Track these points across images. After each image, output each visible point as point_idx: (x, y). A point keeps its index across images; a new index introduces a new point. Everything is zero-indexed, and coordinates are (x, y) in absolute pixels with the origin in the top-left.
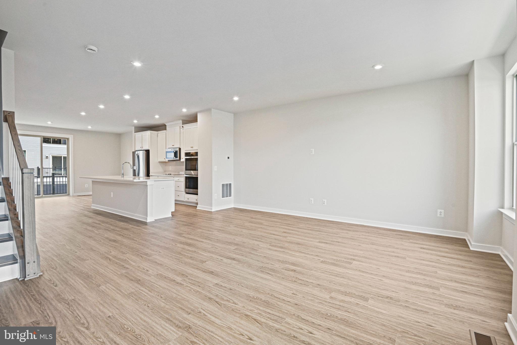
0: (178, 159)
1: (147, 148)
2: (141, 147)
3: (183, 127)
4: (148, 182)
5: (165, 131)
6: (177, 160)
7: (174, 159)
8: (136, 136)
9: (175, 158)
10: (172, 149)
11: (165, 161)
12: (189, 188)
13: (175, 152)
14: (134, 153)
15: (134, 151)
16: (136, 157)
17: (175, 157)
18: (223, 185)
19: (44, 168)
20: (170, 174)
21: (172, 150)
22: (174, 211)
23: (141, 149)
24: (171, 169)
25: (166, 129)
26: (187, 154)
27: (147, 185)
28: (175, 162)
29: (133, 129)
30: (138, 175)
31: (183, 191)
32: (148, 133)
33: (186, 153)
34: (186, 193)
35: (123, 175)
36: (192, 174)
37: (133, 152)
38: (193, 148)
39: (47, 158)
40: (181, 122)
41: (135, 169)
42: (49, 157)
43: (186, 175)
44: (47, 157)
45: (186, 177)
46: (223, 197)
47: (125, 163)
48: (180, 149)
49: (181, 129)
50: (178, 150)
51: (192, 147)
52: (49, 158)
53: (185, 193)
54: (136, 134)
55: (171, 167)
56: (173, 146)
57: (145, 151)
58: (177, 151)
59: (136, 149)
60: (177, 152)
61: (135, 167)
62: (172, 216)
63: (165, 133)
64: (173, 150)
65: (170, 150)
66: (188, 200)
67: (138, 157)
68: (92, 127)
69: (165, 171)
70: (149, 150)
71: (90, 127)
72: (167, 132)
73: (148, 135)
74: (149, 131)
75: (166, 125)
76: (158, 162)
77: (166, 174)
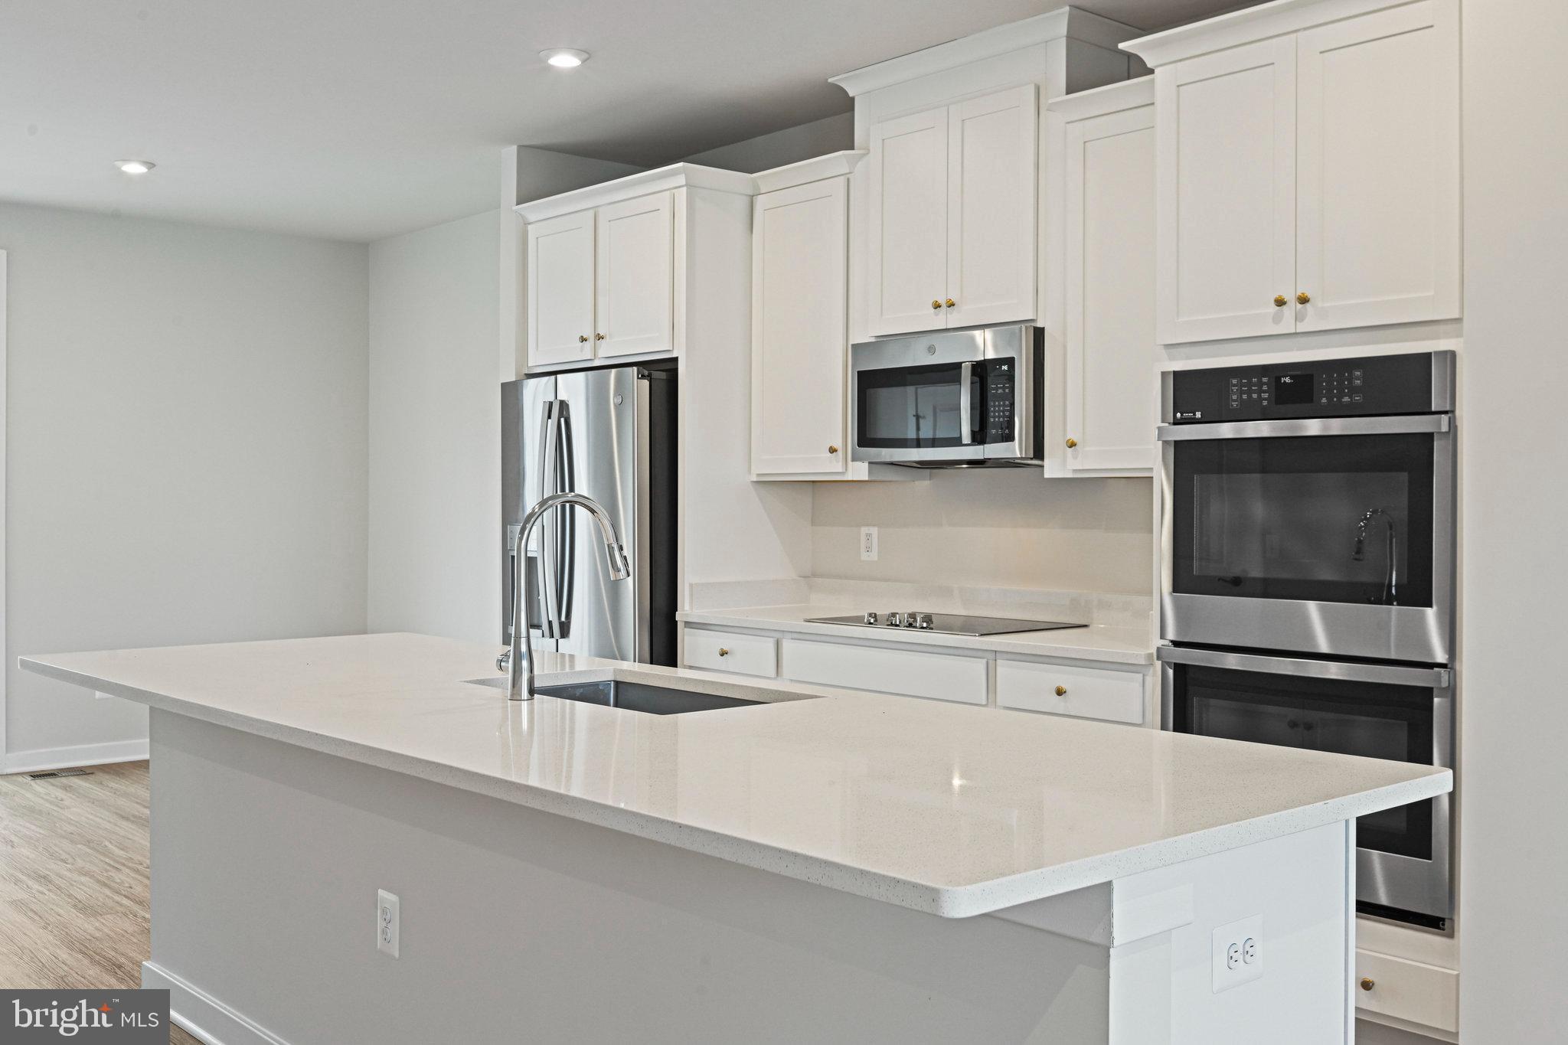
0: (1018, 448)
1: (654, 347)
2: (588, 333)
5: (834, 162)
8: (533, 232)
11: (838, 468)
14: (511, 395)
15: (505, 376)
20: (925, 623)
21: (933, 350)
23: (583, 354)
29: (505, 170)
32: (676, 176)
35: (525, 664)
37: (505, 388)
40: (1053, 29)
45: (1178, 666)
48: (1039, 338)
54: (534, 217)
55: (873, 531)
56: (936, 305)
57: (641, 376)
58: (1010, 361)
59: (537, 361)
60: (1009, 375)
63: (836, 188)
67: (563, 425)
68: (151, 165)
69: (811, 577)
70: (675, 360)
71: (134, 169)
72: (860, 163)
73: (666, 214)
74: (681, 164)
75: (853, 99)
76: (755, 479)
77: (876, 621)
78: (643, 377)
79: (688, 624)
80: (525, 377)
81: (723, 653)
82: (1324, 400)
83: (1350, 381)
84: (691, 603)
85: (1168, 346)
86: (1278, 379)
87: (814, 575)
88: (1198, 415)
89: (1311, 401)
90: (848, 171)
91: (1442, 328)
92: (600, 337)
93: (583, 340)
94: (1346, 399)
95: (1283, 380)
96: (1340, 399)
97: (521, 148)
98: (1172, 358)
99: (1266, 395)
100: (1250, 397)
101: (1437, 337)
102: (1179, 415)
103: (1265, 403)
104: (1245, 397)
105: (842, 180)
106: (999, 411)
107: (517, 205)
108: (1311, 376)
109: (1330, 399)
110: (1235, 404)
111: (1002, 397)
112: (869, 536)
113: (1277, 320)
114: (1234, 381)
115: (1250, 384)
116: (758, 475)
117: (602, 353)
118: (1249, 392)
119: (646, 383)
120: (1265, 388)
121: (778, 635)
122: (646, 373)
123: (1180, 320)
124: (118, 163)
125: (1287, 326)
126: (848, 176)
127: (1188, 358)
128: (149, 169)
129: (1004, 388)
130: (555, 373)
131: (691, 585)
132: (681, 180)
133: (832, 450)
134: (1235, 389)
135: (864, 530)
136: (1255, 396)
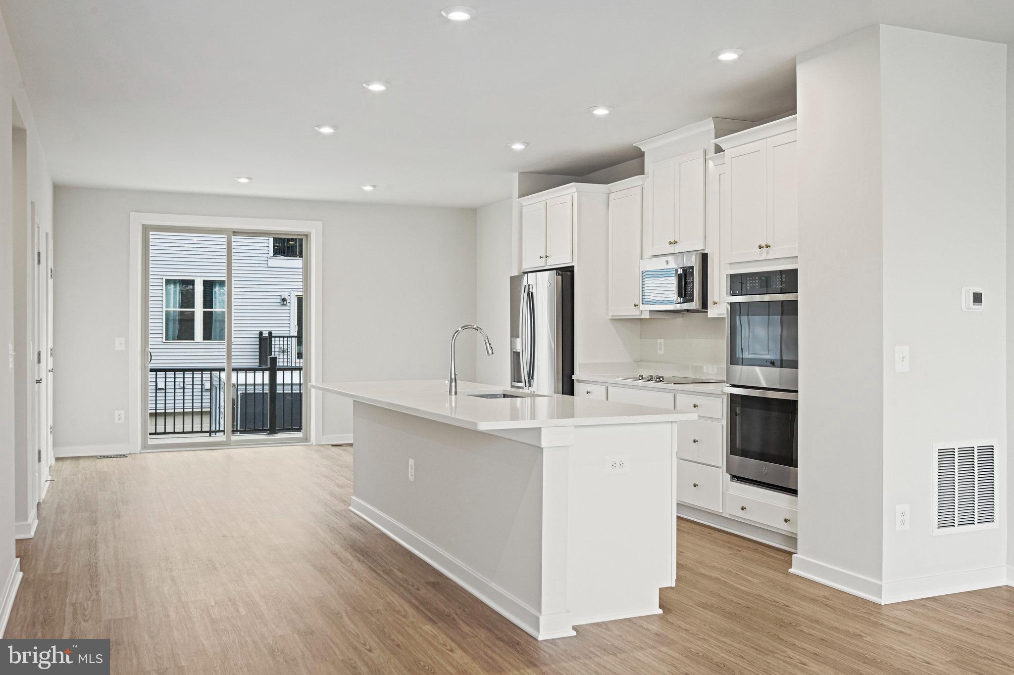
0: (695, 305)
1: (564, 261)
2: (543, 255)
3: (719, 149)
4: (542, 429)
5: (636, 180)
6: (688, 311)
7: (678, 307)
8: (524, 210)
9: (680, 300)
10: (670, 258)
11: (638, 313)
12: (744, 453)
13: (680, 271)
14: (515, 281)
15: (515, 273)
16: (524, 297)
17: (680, 295)
18: (945, 455)
19: (275, 337)
20: (660, 379)
21: (667, 262)
22: (674, 585)
23: (541, 264)
24: (662, 352)
25: (641, 171)
26: (738, 283)
27: (541, 450)
28: (679, 320)
29: (514, 182)
30: (531, 375)
31: (720, 465)
32: (571, 190)
33: (732, 276)
34: (733, 476)
35: (453, 384)
36: (759, 382)
37: (512, 278)
38: (767, 253)
39: (283, 305)
40: (710, 126)
41: (519, 349)
42: (288, 301)
43: (734, 386)
44: (284, 300)
45: (732, 395)
46: (945, 522)
47: (465, 327)
48: (704, 257)
49: (711, 164)
50: (694, 262)
51: (767, 246)
52: (288, 304)
53: (728, 476)
54: (524, 204)
55: (662, 341)
56: (671, 243)
57: (558, 274)
58: (692, 268)
59: (526, 267)
60: (692, 274)
61: (519, 340)
62: (661, 611)
63: (638, 191)
64: (673, 265)
65: (659, 264)
66: (741, 514)
67: (530, 295)
68: (374, 186)
69: (639, 362)
70: (573, 266)
71: (368, 188)
72: (646, 180)
73: (570, 204)
74: (573, 183)
75: (644, 152)
76: (610, 318)
77: (642, 378)
78: (559, 274)
79: (578, 381)
80: (523, 274)
81: (588, 392)
82: (774, 287)
83: (782, 279)
84: (579, 372)
85: (730, 264)
87: (641, 361)
88: (737, 292)
89: (770, 287)
90: (642, 184)
92: (547, 257)
93: (541, 258)
94: (781, 286)
95: (762, 278)
96: (778, 286)
97: (520, 173)
98: (731, 269)
99: (757, 284)
100: (753, 285)
102: (731, 292)
103: (757, 288)
104: (751, 285)
105: (639, 188)
106: (689, 289)
107: (518, 198)
108: (771, 277)
109: (776, 286)
110: (748, 288)
111: (691, 283)
112: (661, 343)
113: (761, 254)
114: (748, 279)
115: (753, 280)
116: (612, 316)
117: (547, 263)
118: (753, 283)
119: (560, 277)
120: (757, 281)
121: (607, 385)
122: (561, 273)
123: (732, 253)
124: (362, 187)
125: (763, 257)
126: (642, 186)
127: (734, 269)
128: (374, 188)
129: (691, 279)
130: (529, 272)
131: (579, 364)
132: (575, 189)
133: (636, 306)
134: (748, 282)
135: (659, 340)
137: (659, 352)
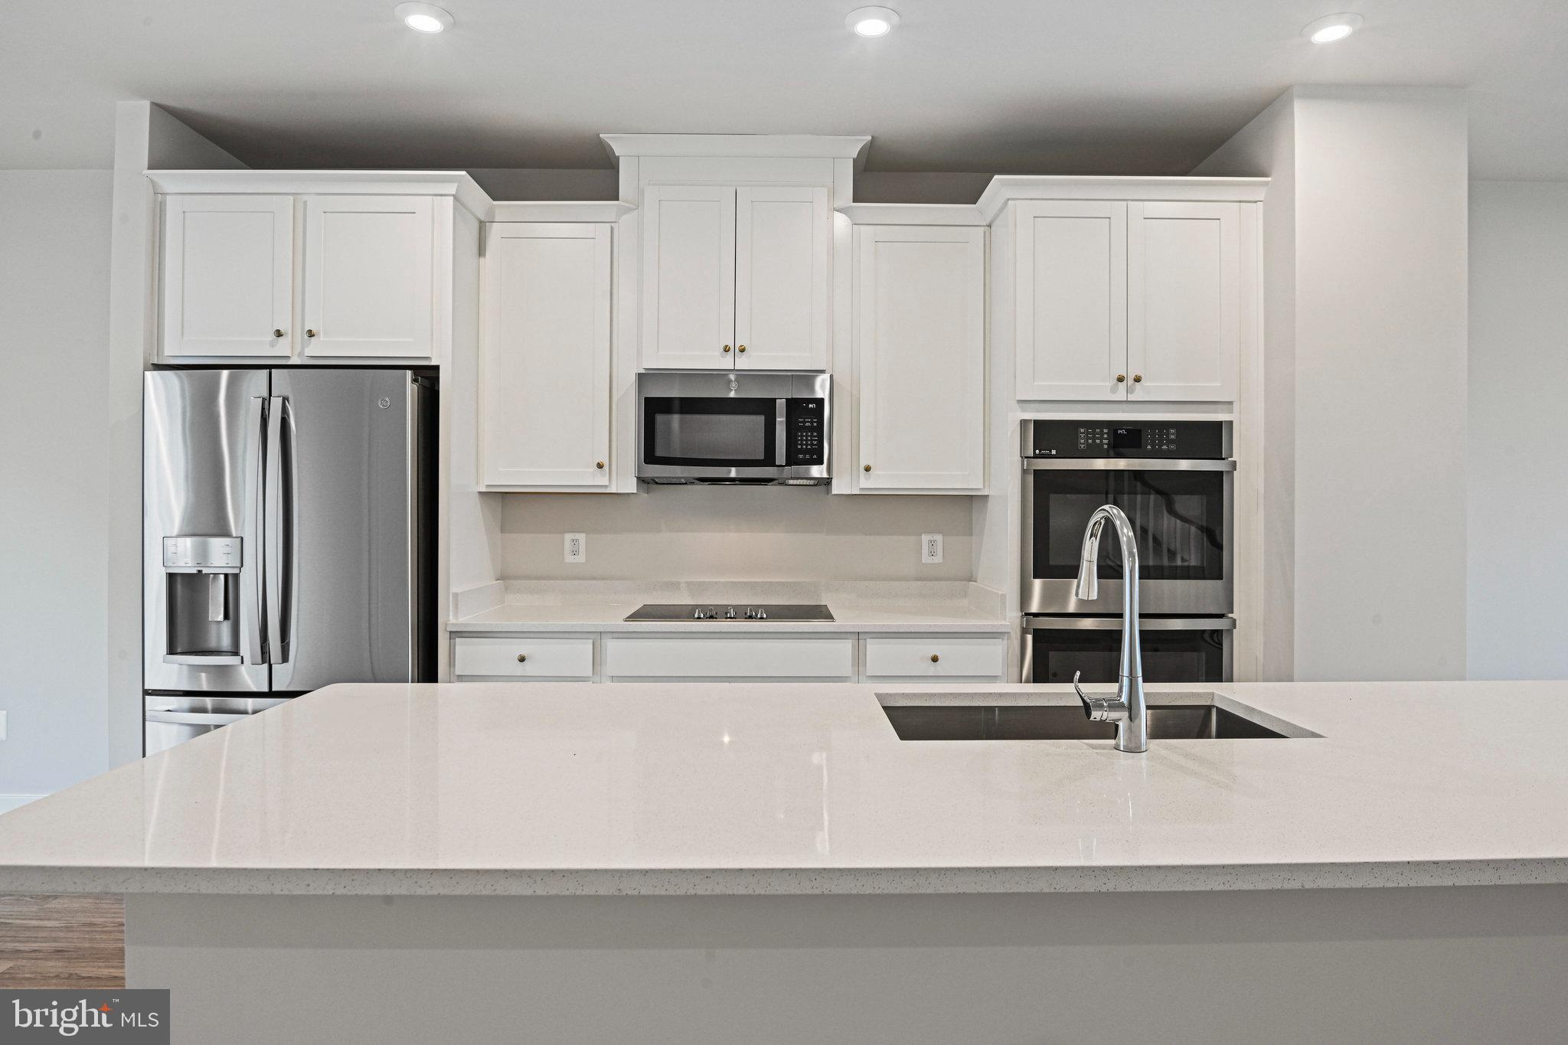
2: (288, 329)
24: (580, 559)
38: (1128, 391)
49: (839, 218)
55: (580, 537)
58: (819, 401)
60: (818, 412)
69: (503, 579)
70: (438, 367)
72: (625, 216)
73: (424, 218)
74: (464, 173)
75: (618, 159)
76: (484, 490)
78: (414, 381)
79: (458, 634)
80: (152, 367)
81: (522, 659)
82: (1149, 447)
83: (1168, 434)
84: (456, 613)
85: (1021, 402)
86: (1115, 431)
87: (506, 577)
88: (1054, 452)
89: (1140, 447)
90: (614, 220)
91: (1220, 406)
92: (306, 334)
93: (281, 334)
94: (1165, 447)
95: (1119, 431)
96: (1160, 446)
97: (153, 105)
98: (1023, 411)
99: (1106, 441)
100: (1094, 441)
101: (1216, 412)
102: (1037, 451)
103: (1106, 446)
104: (1090, 441)
105: (607, 227)
106: (807, 440)
107: (149, 169)
108: (1140, 431)
109: (1153, 447)
110: (1082, 446)
111: (812, 429)
112: (575, 541)
113: (1114, 390)
114: (1082, 430)
115: (1094, 433)
116: (488, 486)
117: (309, 352)
118: (1094, 439)
119: (416, 388)
120: (1106, 436)
121: (592, 636)
122: (417, 378)
123: (1036, 384)
125: (1121, 395)
126: (613, 225)
127: (1038, 411)
129: (812, 422)
130: (270, 367)
131: (455, 595)
132: (452, 189)
133: (600, 466)
134: (1082, 435)
135: (568, 537)
136: (1098, 441)
137: (569, 558)
